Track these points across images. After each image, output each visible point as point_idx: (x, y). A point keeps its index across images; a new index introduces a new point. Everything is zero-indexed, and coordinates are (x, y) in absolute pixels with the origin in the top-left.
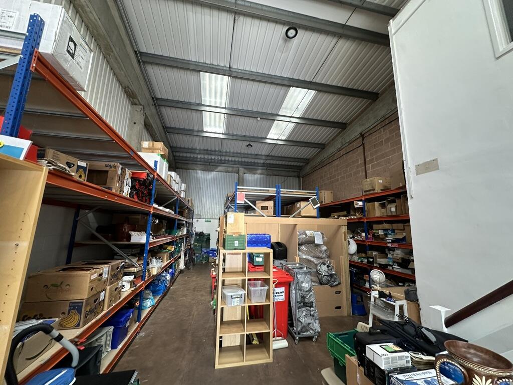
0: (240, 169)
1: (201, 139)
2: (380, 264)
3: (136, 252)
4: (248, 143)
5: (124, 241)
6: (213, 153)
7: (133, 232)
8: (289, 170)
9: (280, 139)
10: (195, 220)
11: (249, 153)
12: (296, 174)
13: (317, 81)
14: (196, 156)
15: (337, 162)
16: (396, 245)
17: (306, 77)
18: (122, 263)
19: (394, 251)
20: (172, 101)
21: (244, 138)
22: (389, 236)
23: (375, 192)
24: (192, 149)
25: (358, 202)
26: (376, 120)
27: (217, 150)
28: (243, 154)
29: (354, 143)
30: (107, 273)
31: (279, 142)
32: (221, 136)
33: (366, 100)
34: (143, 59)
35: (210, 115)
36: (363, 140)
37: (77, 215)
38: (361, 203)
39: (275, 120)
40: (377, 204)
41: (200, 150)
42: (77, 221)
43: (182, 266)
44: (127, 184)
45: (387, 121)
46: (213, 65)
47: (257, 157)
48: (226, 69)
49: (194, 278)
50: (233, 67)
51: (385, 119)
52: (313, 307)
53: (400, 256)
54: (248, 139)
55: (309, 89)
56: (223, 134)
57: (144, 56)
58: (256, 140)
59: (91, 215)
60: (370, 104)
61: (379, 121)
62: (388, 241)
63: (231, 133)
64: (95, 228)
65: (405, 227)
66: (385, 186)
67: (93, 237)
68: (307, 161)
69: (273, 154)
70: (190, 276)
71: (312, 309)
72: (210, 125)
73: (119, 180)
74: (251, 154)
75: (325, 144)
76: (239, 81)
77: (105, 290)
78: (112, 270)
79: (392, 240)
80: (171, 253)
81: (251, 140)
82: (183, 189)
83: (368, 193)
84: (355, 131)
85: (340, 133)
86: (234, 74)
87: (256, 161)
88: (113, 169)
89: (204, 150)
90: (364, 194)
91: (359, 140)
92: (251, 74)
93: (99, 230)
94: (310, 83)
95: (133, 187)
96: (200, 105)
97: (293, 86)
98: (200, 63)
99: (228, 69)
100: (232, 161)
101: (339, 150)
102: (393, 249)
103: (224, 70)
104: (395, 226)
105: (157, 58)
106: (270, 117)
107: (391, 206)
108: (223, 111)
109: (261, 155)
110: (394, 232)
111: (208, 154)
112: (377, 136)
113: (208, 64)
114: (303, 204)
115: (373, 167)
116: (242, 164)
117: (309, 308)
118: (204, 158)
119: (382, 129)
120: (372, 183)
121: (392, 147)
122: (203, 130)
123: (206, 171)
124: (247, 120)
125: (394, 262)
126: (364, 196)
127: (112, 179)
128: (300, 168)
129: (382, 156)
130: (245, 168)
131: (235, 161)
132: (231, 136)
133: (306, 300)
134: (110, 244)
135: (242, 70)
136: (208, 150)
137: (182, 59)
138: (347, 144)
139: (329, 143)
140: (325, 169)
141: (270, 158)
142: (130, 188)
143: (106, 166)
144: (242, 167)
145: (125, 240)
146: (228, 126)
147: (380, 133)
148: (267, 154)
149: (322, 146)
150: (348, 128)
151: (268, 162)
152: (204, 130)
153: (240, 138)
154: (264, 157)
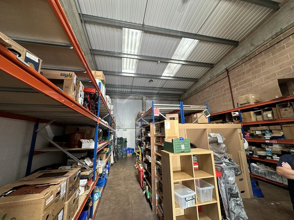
0: (144, 97)
1: (120, 77)
2: (259, 156)
3: (84, 155)
4: (150, 79)
5: (76, 148)
6: (127, 87)
7: (83, 140)
8: (173, 96)
9: (170, 76)
10: (116, 130)
11: (150, 86)
12: (177, 99)
13: (200, 34)
14: (116, 89)
15: (208, 89)
16: (273, 141)
17: (193, 31)
18: (78, 171)
19: (272, 145)
20: (103, 51)
21: (148, 77)
22: (266, 135)
23: (250, 104)
24: (114, 85)
25: (235, 113)
26: (237, 59)
27: (130, 85)
28: (146, 87)
29: (221, 76)
30: (65, 188)
31: (169, 78)
32: (133, 75)
33: (230, 46)
34: (84, 19)
35: (127, 60)
36: (228, 73)
37: (36, 127)
38: (237, 113)
39: (169, 63)
40: (252, 113)
41: (119, 85)
42: (37, 132)
43: (112, 161)
44: (81, 96)
45: (247, 59)
46: (132, 23)
47: (154, 89)
48: (140, 25)
49: (121, 170)
50: (145, 25)
51: (246, 57)
52: (239, 197)
53: (279, 149)
54: (150, 77)
55: (195, 39)
56: (134, 74)
57: (85, 17)
58: (155, 77)
59: (48, 127)
60: (232, 49)
61: (241, 59)
62: (266, 138)
63: (139, 73)
64: (52, 138)
65: (283, 128)
66: (257, 100)
67: (50, 145)
68: (185, 91)
69: (164, 87)
70: (118, 168)
71: (238, 199)
72: (126, 68)
73: (75, 90)
74: (150, 87)
75: (198, 79)
76: (148, 35)
77: (63, 209)
78: (70, 182)
79: (270, 138)
80: (107, 153)
81: (152, 77)
82: (112, 109)
83: (243, 105)
84: (222, 68)
85: (209, 71)
86: (146, 29)
87: (153, 91)
88: (68, 78)
89: (121, 85)
90: (239, 106)
91: (224, 74)
92: (157, 29)
93: (55, 139)
94: (196, 35)
95: (85, 100)
96: (121, 53)
97: (184, 37)
98: (123, 21)
99: (142, 26)
100: (138, 92)
101: (210, 81)
102: (271, 144)
103: (139, 26)
104: (272, 127)
105: (94, 18)
106: (166, 61)
107: (266, 113)
108: (136, 57)
109: (157, 87)
110: (272, 132)
111: (124, 88)
112: (240, 69)
113: (128, 22)
114: (199, 115)
115: (237, 90)
116: (144, 94)
117: (235, 199)
118: (121, 91)
119: (243, 64)
120: (247, 99)
121: (252, 75)
122: (122, 72)
123: (122, 99)
124: (150, 63)
125: (273, 154)
126: (240, 108)
127: (68, 87)
128: (180, 95)
129: (245, 82)
130: (146, 96)
131: (140, 92)
132: (140, 75)
133: (233, 192)
134: (65, 151)
135: (151, 26)
136: (124, 85)
137: (111, 19)
138: (215, 77)
139: (201, 78)
140: (199, 94)
141: (162, 89)
142: (83, 100)
143: (61, 75)
144: (145, 96)
145: (77, 146)
146: (138, 68)
147: (242, 67)
148: (160, 87)
149: (196, 80)
150: (215, 67)
151: (161, 92)
153: (145, 76)
154: (158, 89)
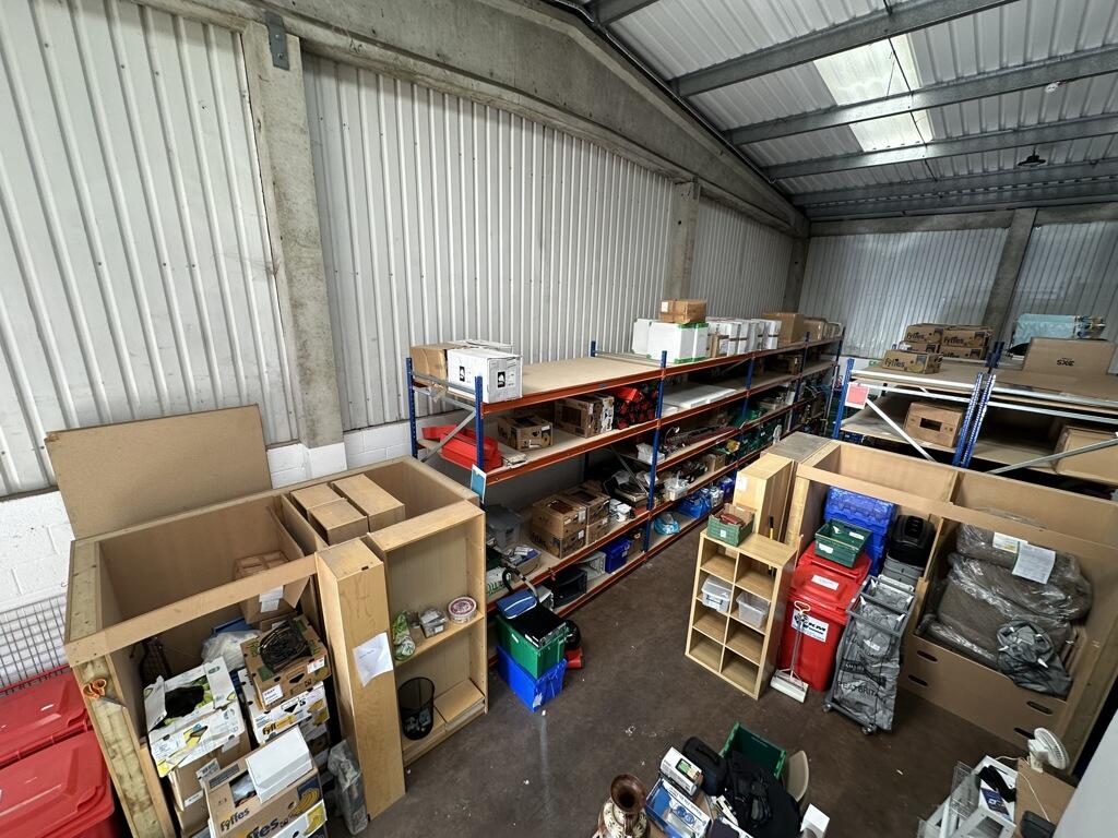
0: (1022, 211)
6: (908, 188)
7: (641, 446)
10: (843, 360)
21: (1012, 140)
27: (921, 177)
28: (1027, 170)
32: (920, 154)
44: (606, 416)
54: (1031, 138)
56: (927, 145)
63: (957, 134)
71: (882, 688)
73: (592, 420)
74: (1065, 166)
77: (585, 529)
81: (1045, 139)
82: (772, 332)
86: (907, 23)
96: (835, 109)
99: (886, 14)
100: (986, 192)
103: (872, 23)
113: (821, 32)
116: (1030, 195)
117: (876, 684)
118: (889, 201)
122: (862, 152)
123: (892, 232)
130: (1041, 209)
131: (1000, 191)
133: (870, 669)
137: (756, 53)
142: (612, 417)
144: (1032, 207)
152: (865, 150)
153: (994, 143)
